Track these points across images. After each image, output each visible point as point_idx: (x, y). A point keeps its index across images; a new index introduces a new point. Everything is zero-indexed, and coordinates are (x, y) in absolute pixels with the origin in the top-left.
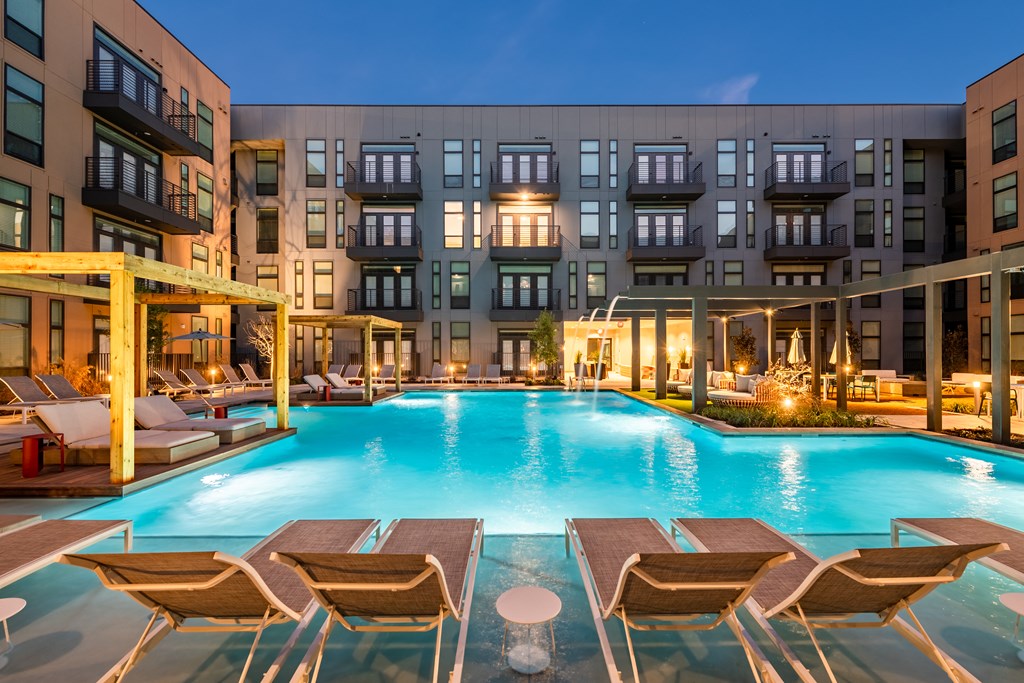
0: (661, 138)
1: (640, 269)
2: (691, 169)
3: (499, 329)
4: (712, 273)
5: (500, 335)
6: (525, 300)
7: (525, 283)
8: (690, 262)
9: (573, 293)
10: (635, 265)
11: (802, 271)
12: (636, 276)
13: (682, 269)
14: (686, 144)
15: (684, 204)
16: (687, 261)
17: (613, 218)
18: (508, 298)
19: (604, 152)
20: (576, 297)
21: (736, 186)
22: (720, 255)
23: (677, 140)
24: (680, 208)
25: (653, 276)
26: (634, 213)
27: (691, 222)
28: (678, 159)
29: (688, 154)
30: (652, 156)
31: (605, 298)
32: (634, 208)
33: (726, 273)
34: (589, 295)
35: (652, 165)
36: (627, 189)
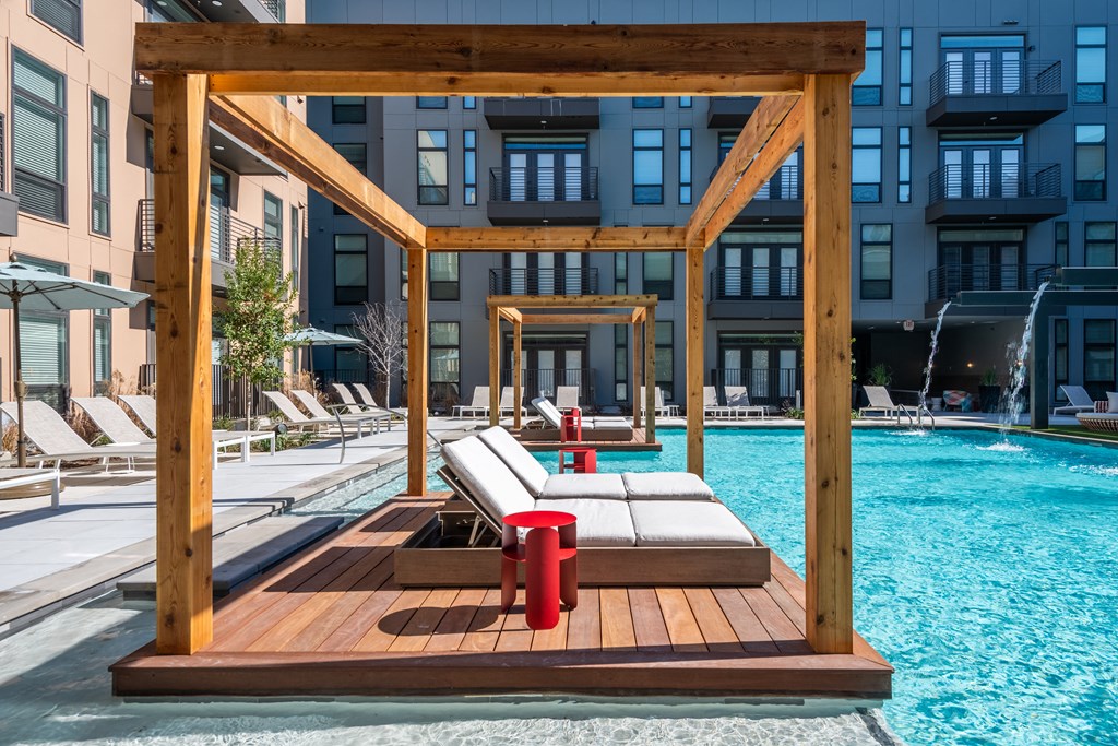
0: (983, 25)
1: (948, 236)
2: (1033, 74)
3: (719, 332)
4: (1066, 242)
5: (720, 340)
6: (761, 284)
7: (761, 258)
8: (1029, 224)
10: (940, 230)
12: (941, 246)
13: (1017, 236)
14: (1024, 34)
15: (1020, 131)
16: (1025, 222)
17: (905, 155)
18: (733, 284)
19: (891, 48)
22: (1077, 213)
23: (1009, 28)
24: (1013, 139)
25: (968, 247)
26: (939, 146)
27: (1032, 159)
28: (1011, 57)
29: (1027, 50)
30: (968, 53)
31: (890, 281)
32: (941, 139)
33: (1088, 242)
34: (864, 278)
35: (968, 67)
36: (927, 106)
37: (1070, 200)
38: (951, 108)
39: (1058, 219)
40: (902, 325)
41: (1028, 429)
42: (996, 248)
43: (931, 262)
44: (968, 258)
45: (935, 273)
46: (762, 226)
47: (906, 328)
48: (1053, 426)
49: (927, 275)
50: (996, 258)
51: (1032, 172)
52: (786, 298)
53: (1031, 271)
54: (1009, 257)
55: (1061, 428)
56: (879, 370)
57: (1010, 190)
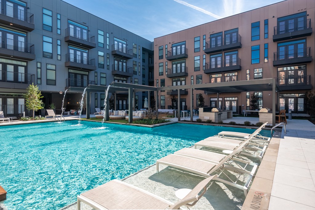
0: (78, 21)
1: (71, 71)
2: (90, 37)
4: (97, 76)
8: (89, 71)
9: (39, 77)
10: (69, 69)
11: (117, 79)
12: (69, 73)
13: (87, 73)
14: (88, 27)
15: (87, 49)
16: (89, 70)
17: (59, 47)
20: (41, 79)
21: (103, 47)
22: (99, 70)
23: (84, 24)
24: (86, 50)
25: (76, 74)
26: (68, 48)
27: (90, 56)
28: (85, 31)
29: (88, 31)
30: (75, 27)
31: (55, 80)
32: (68, 46)
33: (101, 77)
34: (47, 79)
35: (75, 30)
36: (65, 36)
37: (97, 67)
38: (70, 39)
39: (95, 71)
40: (59, 92)
41: (85, 119)
42: (82, 75)
43: (66, 76)
44: (76, 77)
45: (68, 80)
46: (10, 58)
47: (60, 93)
48: (91, 118)
49: (65, 80)
50: (82, 78)
51: (90, 59)
52: (20, 82)
53: (90, 82)
54: (85, 78)
55: (93, 118)
56: (52, 105)
57: (85, 62)
